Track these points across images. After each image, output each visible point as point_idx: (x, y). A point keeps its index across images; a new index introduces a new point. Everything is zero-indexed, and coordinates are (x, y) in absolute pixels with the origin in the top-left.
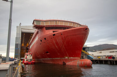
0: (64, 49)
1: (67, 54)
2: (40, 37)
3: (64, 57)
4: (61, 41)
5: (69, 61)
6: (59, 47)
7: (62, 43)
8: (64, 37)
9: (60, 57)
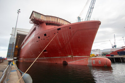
0: (69, 46)
1: (71, 53)
2: (38, 34)
3: (66, 56)
4: (68, 37)
5: (73, 60)
6: (64, 44)
7: (68, 39)
8: (73, 32)
9: (61, 56)
